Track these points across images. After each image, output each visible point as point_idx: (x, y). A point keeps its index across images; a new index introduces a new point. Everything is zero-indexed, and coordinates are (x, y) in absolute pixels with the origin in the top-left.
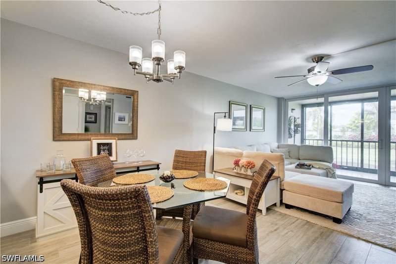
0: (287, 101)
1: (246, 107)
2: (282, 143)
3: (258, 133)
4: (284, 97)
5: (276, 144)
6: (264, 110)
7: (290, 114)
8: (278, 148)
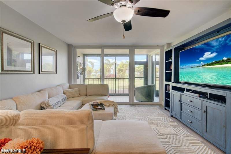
0: (75, 48)
1: (33, 44)
2: (72, 84)
3: (49, 75)
4: (73, 44)
5: (68, 85)
6: (56, 52)
7: (77, 60)
8: (70, 88)
